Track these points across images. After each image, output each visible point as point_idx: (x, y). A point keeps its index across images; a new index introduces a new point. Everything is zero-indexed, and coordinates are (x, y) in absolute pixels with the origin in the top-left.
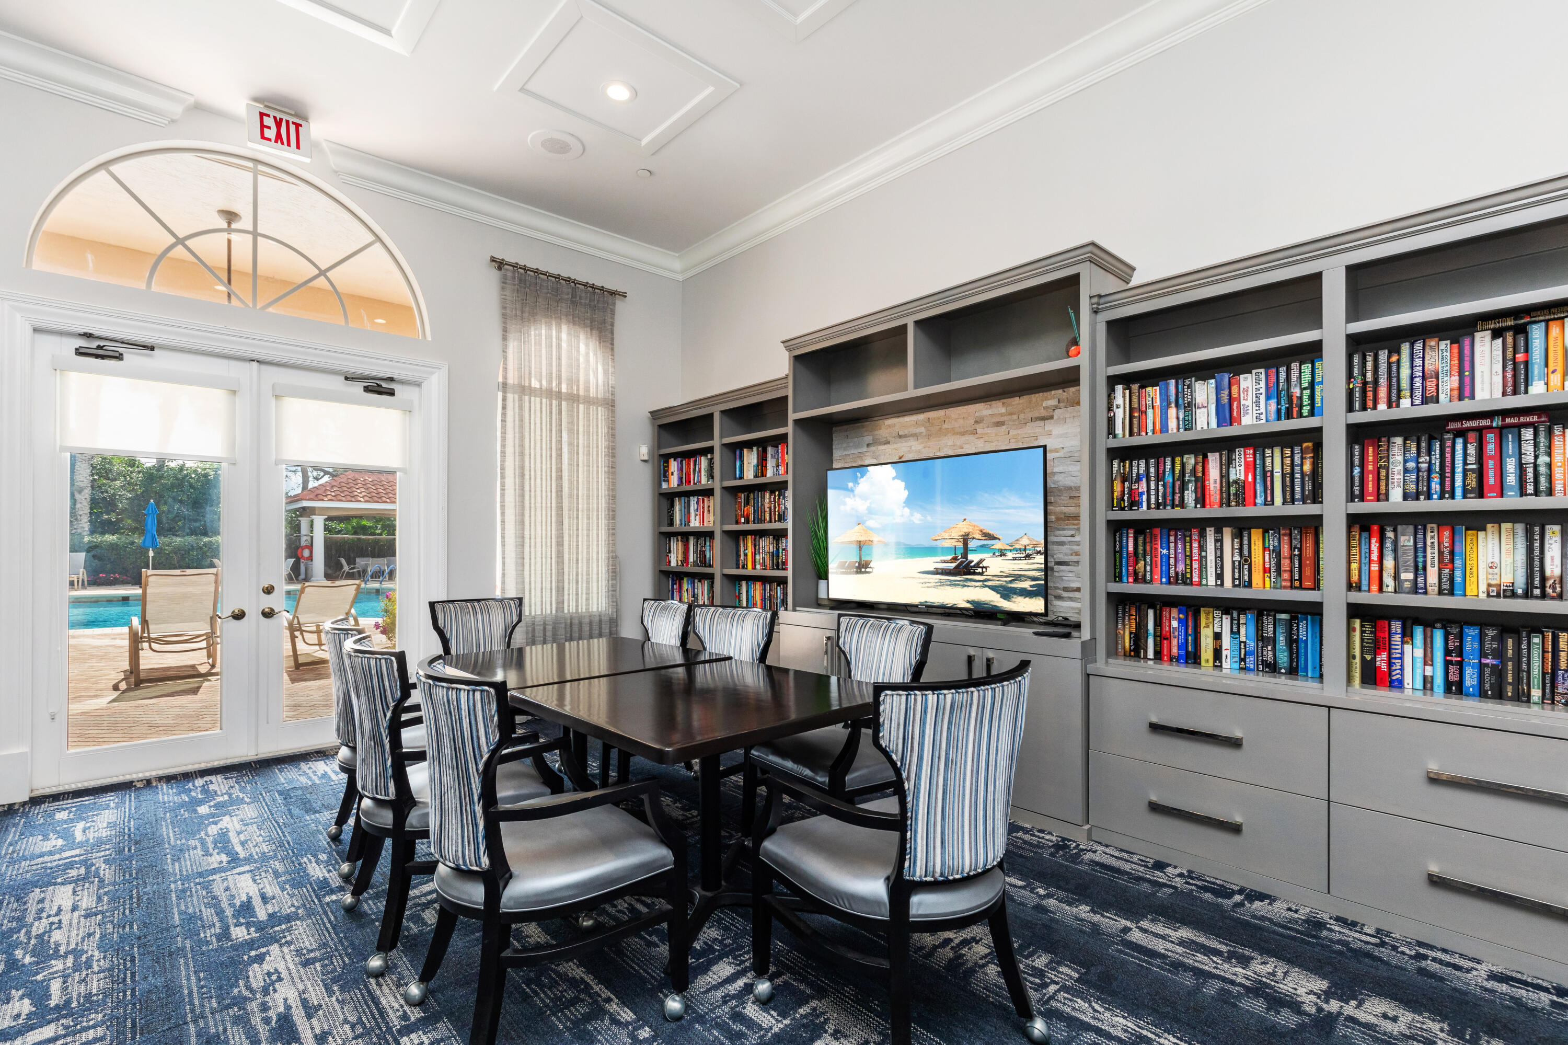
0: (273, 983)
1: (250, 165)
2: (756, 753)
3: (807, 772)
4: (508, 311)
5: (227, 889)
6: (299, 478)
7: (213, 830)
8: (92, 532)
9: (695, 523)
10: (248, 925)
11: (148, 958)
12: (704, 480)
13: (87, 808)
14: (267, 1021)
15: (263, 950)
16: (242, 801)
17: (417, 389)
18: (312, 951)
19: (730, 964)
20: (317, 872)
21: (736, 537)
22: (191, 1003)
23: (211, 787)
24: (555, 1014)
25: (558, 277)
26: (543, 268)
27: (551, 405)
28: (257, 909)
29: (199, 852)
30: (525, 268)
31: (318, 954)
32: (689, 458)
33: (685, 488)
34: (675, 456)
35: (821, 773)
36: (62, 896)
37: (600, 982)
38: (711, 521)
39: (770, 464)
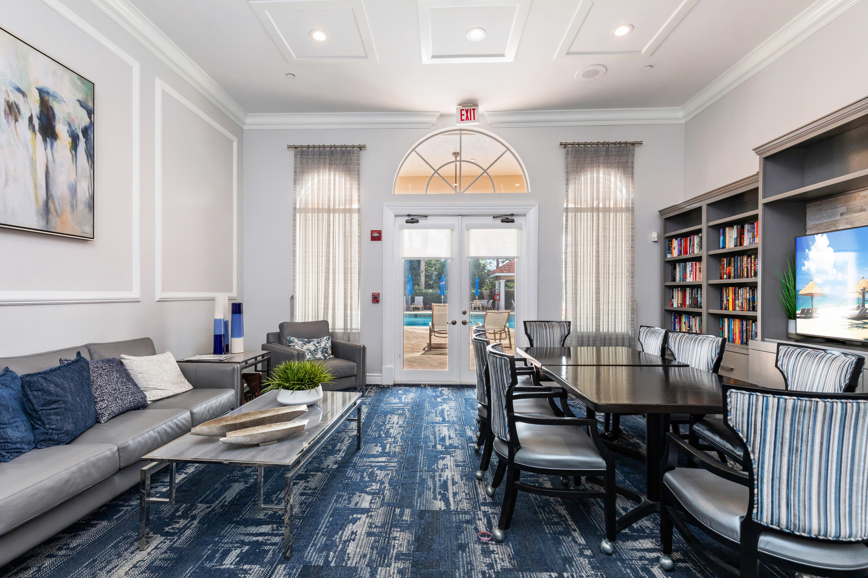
0: (445, 468)
1: (459, 132)
2: (697, 428)
3: (729, 446)
4: (569, 169)
5: (439, 430)
6: (495, 263)
7: (440, 408)
8: (425, 288)
9: (690, 280)
10: (442, 445)
11: (412, 446)
12: (696, 251)
13: (407, 391)
14: (440, 481)
15: (445, 456)
16: (451, 399)
17: (524, 217)
18: (460, 462)
19: (652, 543)
20: (469, 433)
21: (720, 288)
22: (420, 466)
23: (443, 392)
24: (546, 525)
25: (598, 144)
26: (589, 141)
27: (593, 216)
28: (447, 441)
29: (434, 415)
30: (579, 144)
31: (462, 464)
32: (686, 237)
33: (683, 256)
34: (676, 237)
35: (738, 449)
36: (395, 418)
37: (573, 521)
38: (701, 278)
39: (747, 237)
